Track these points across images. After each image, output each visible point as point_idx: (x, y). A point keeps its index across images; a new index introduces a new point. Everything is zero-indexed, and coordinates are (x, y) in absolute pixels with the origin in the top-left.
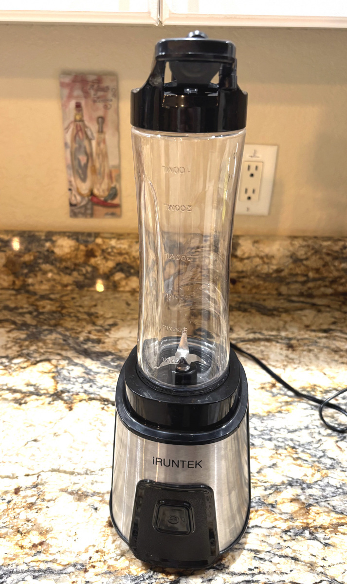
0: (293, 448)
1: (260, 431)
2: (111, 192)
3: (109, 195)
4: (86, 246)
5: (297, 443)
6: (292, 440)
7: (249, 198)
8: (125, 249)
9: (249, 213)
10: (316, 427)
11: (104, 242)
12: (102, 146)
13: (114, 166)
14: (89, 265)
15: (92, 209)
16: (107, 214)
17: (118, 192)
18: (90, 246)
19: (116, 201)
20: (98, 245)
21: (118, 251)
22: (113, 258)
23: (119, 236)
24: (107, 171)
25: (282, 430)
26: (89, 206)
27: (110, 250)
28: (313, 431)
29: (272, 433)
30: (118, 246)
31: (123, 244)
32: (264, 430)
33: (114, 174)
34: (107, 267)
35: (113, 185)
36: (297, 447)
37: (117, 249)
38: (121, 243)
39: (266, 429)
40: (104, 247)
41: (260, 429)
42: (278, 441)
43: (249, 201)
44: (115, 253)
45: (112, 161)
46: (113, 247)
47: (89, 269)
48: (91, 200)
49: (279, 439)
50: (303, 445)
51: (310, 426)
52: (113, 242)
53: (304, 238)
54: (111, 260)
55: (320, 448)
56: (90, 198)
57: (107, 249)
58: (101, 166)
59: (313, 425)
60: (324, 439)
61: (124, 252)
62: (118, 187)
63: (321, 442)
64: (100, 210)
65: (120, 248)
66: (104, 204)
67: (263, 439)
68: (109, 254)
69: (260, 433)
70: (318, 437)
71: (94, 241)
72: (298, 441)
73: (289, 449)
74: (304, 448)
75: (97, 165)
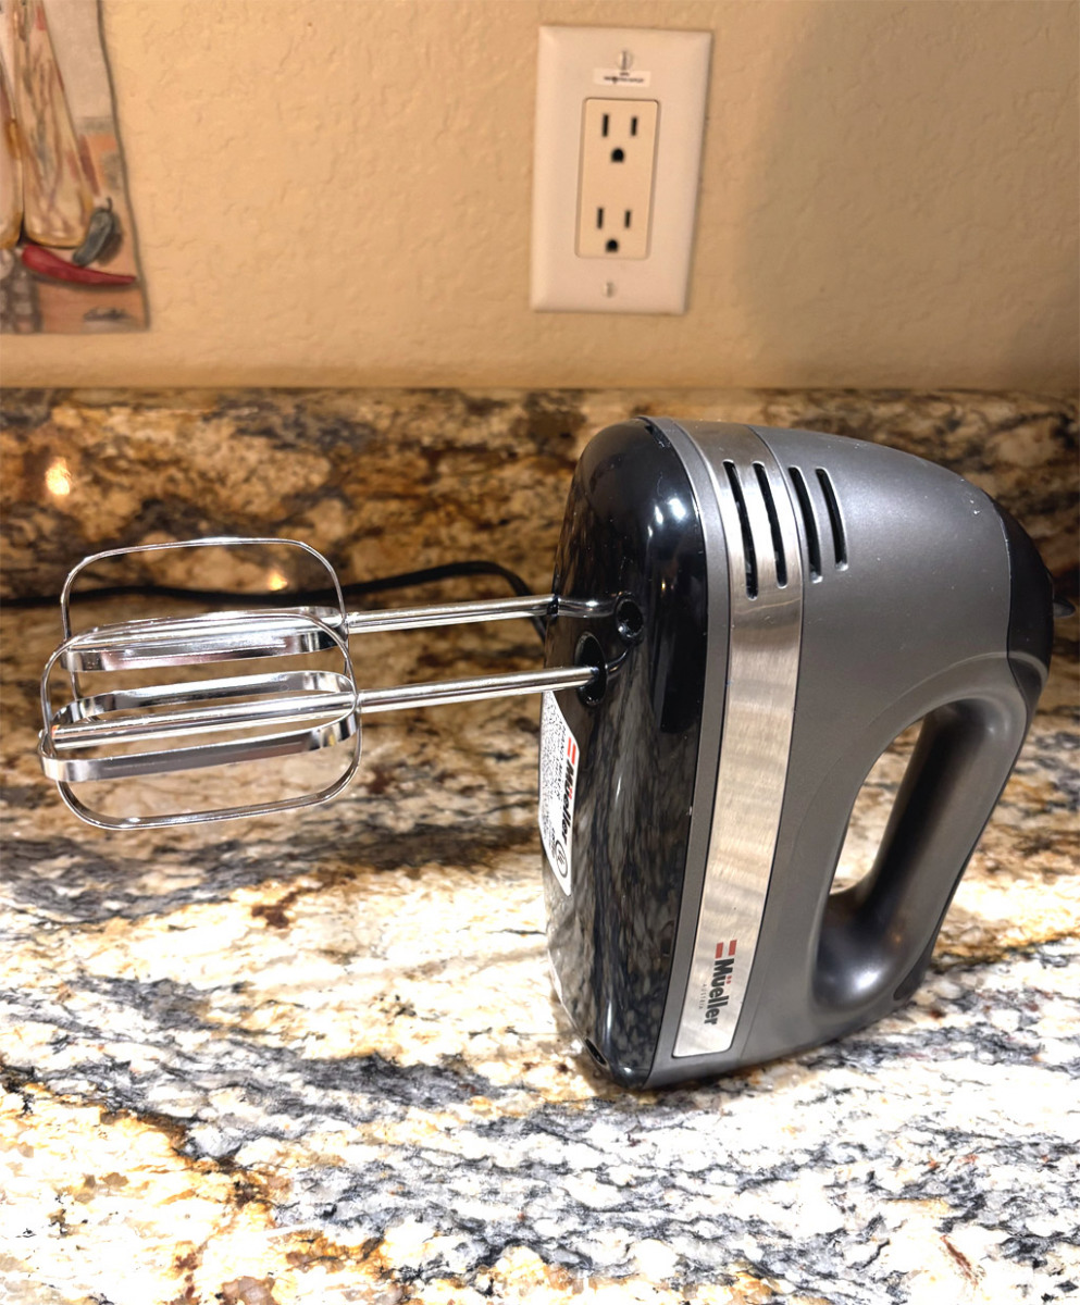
0: (761, 1271)
1: (620, 1188)
2: (94, 228)
3: (90, 239)
4: (21, 439)
5: (780, 1244)
6: (755, 1226)
7: (612, 246)
8: (165, 444)
9: (614, 303)
10: (857, 1154)
11: (85, 420)
12: (35, 36)
13: (91, 123)
14: (43, 510)
15: (34, 297)
16: (92, 316)
17: (125, 226)
18: (38, 439)
19: (119, 265)
20: (66, 433)
21: (144, 455)
22: (125, 480)
23: (141, 399)
24: (69, 142)
25: (716, 1176)
26: (21, 287)
27: (111, 451)
28: (846, 1173)
29: (673, 1197)
30: (140, 435)
31: (156, 425)
32: (641, 1181)
33: (97, 156)
34: (111, 514)
35: (99, 202)
36: (777, 1267)
37: (139, 446)
38: (146, 425)
39: (646, 1173)
40: (90, 441)
41: (620, 1175)
42: (698, 1237)
43: (611, 255)
44: (130, 461)
45: (86, 103)
46: (122, 440)
47: (48, 524)
48: (24, 261)
49: (704, 1229)
50: (802, 1253)
51: (836, 1153)
52: (119, 420)
53: (811, 396)
54: (122, 488)
55: (874, 1269)
56: (19, 251)
57: (101, 446)
58: (41, 121)
59: (847, 1144)
60: (893, 1213)
61: (162, 455)
62: (119, 208)
63: (879, 1235)
64: (60, 298)
65: (149, 440)
66: (76, 275)
67: (630, 1228)
68: (109, 463)
69: (618, 1199)
70: (869, 1206)
71: (48, 416)
72: (783, 1236)
73: (744, 1283)
74: (808, 1269)
75: (29, 121)
